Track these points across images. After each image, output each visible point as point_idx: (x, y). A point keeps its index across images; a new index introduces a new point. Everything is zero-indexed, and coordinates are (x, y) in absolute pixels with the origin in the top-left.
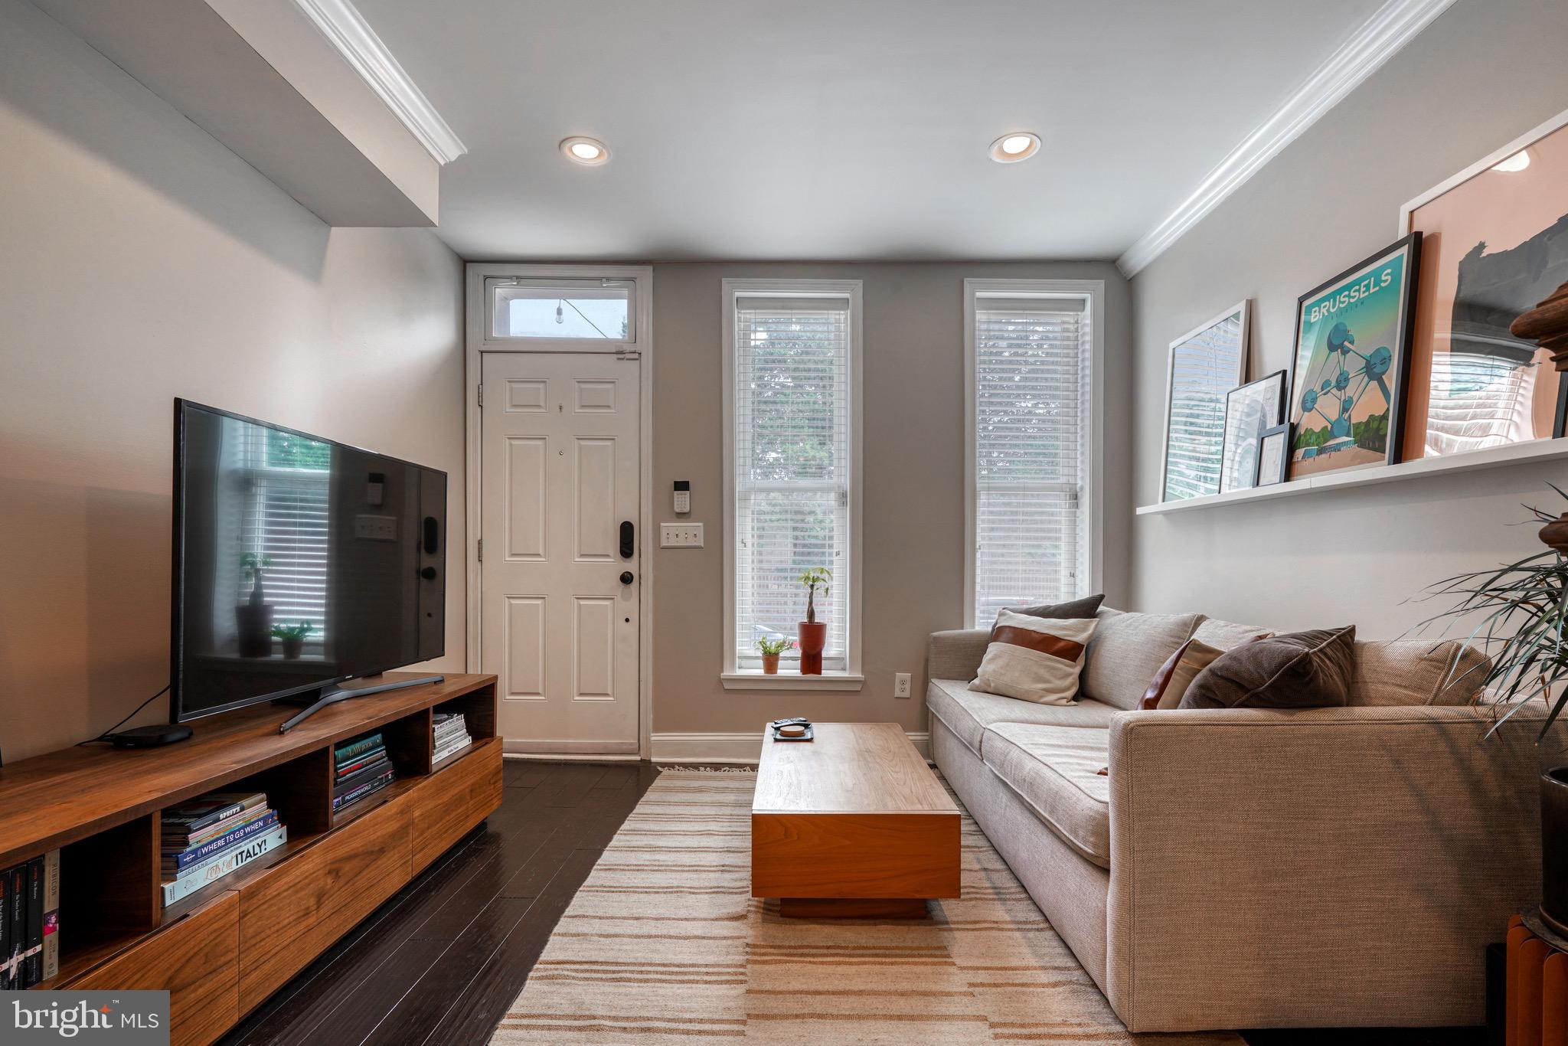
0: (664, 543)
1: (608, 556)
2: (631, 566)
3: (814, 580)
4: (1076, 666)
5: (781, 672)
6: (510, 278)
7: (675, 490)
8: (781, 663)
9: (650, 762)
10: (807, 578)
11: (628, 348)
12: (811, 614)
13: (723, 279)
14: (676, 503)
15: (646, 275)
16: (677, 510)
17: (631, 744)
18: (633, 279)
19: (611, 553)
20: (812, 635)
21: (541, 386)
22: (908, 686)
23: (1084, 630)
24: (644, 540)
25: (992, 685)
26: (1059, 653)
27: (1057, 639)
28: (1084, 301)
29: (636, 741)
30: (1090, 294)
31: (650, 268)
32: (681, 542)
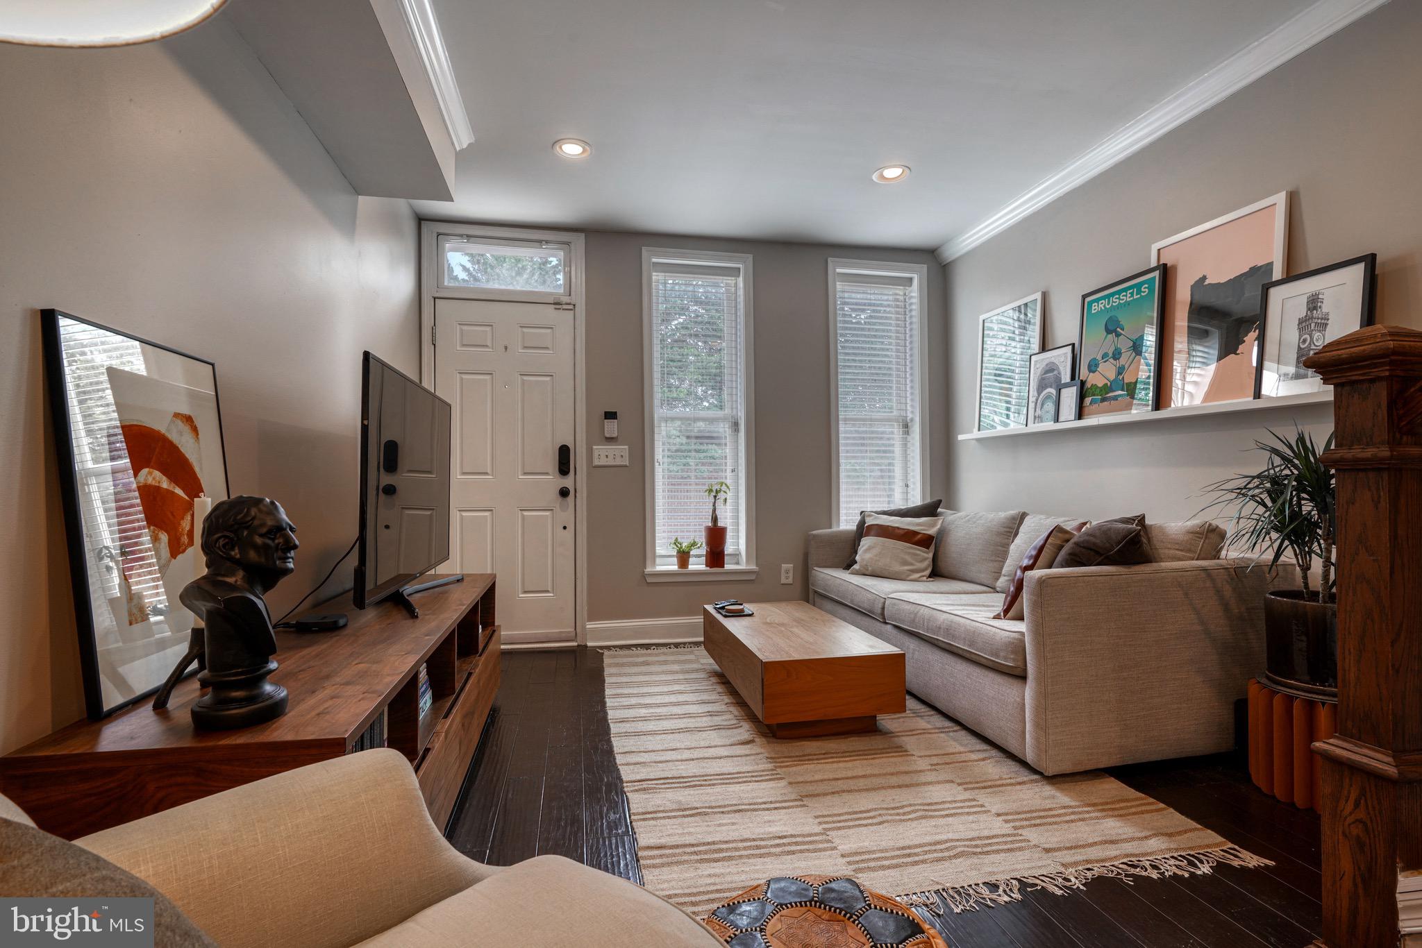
0: (596, 462)
1: (547, 474)
2: (568, 482)
3: (717, 492)
4: (930, 552)
5: (691, 567)
6: (461, 236)
7: (605, 419)
8: (691, 560)
9: (586, 646)
10: (711, 491)
11: (565, 299)
12: (715, 519)
13: (643, 248)
14: (606, 429)
15: (579, 241)
16: (607, 435)
17: (569, 632)
18: (568, 243)
19: (550, 471)
20: (716, 536)
21: (488, 329)
22: (791, 575)
23: (933, 525)
24: (579, 460)
25: (870, 569)
26: (918, 543)
27: (915, 533)
28: (911, 279)
29: (573, 630)
30: (917, 276)
31: (583, 235)
32: (610, 462)
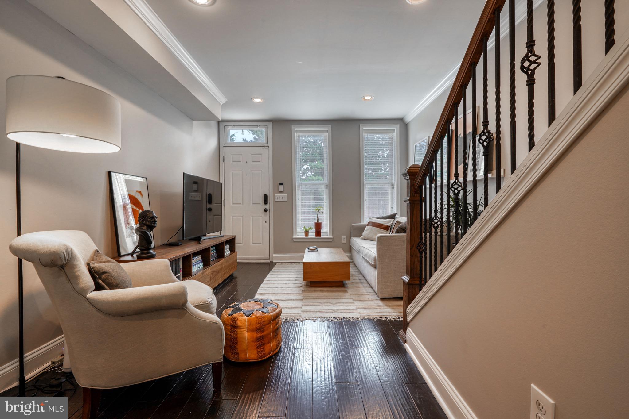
0: (276, 200)
1: (260, 204)
2: (267, 207)
3: (319, 210)
4: (387, 232)
5: (309, 236)
6: (232, 125)
7: (279, 185)
8: (309, 234)
9: (273, 262)
10: (317, 209)
11: (266, 145)
12: (318, 220)
13: (292, 125)
14: (279, 189)
15: (270, 125)
16: (280, 191)
17: (268, 257)
18: (266, 126)
19: (261, 203)
20: (318, 226)
21: (241, 156)
22: (345, 240)
23: (390, 222)
24: (270, 199)
25: (366, 237)
26: (383, 228)
27: (382, 225)
28: (394, 130)
29: (269, 256)
30: (396, 128)
31: (271, 122)
32: (281, 200)
